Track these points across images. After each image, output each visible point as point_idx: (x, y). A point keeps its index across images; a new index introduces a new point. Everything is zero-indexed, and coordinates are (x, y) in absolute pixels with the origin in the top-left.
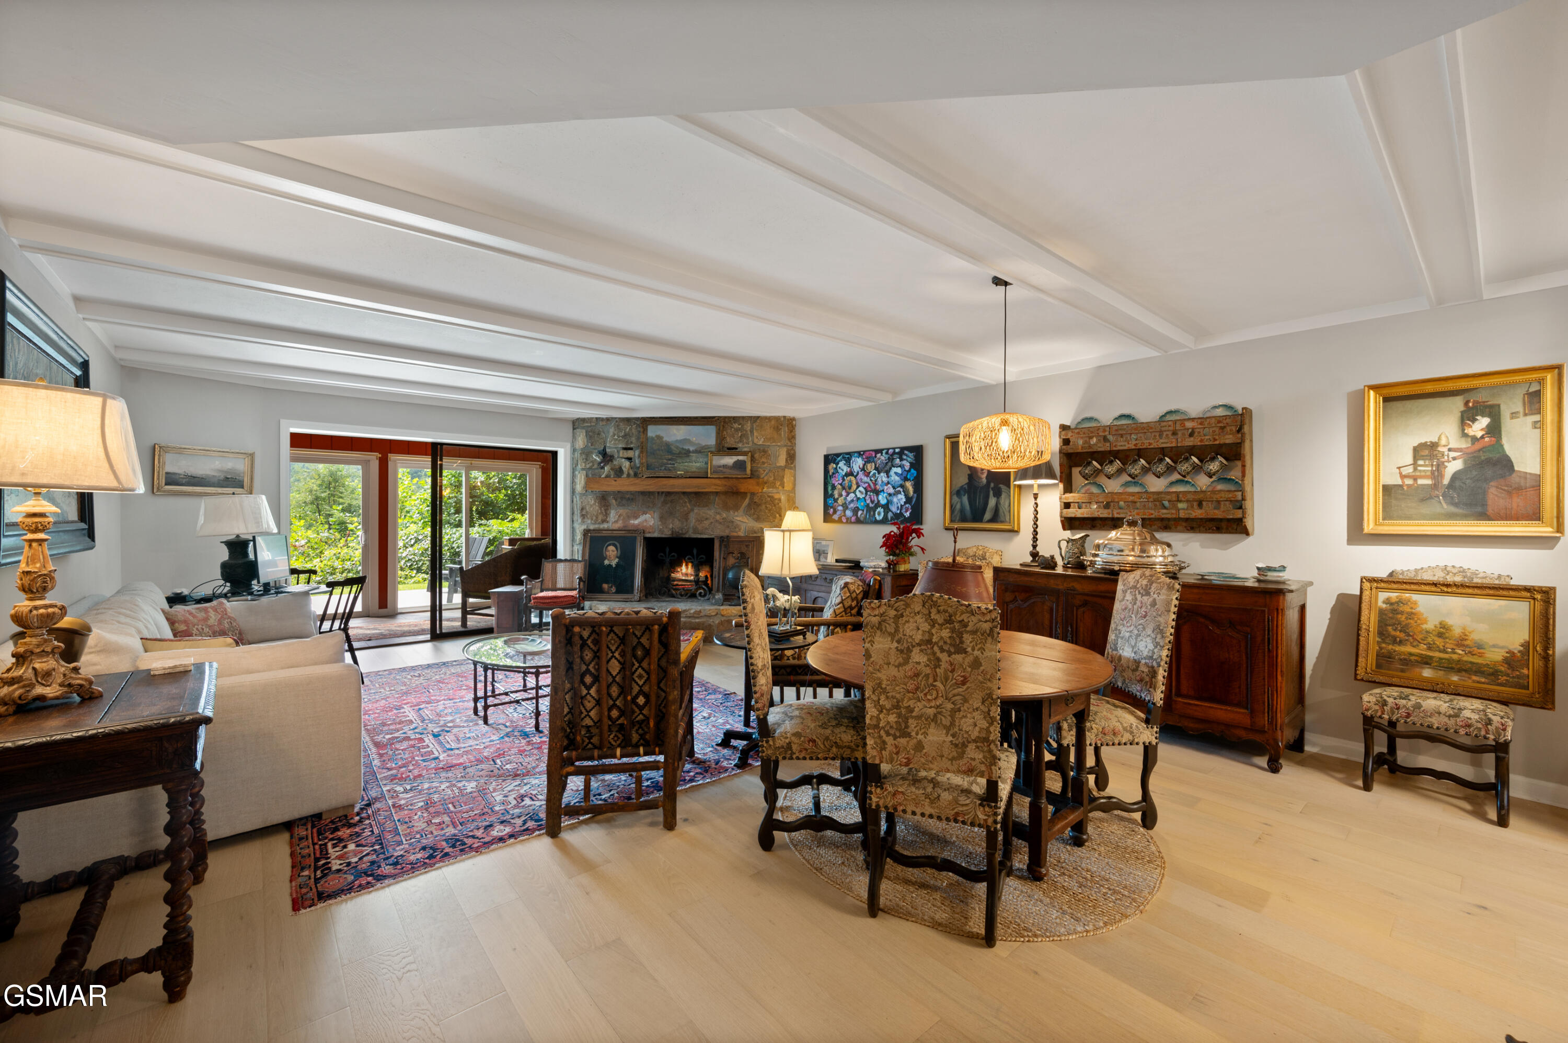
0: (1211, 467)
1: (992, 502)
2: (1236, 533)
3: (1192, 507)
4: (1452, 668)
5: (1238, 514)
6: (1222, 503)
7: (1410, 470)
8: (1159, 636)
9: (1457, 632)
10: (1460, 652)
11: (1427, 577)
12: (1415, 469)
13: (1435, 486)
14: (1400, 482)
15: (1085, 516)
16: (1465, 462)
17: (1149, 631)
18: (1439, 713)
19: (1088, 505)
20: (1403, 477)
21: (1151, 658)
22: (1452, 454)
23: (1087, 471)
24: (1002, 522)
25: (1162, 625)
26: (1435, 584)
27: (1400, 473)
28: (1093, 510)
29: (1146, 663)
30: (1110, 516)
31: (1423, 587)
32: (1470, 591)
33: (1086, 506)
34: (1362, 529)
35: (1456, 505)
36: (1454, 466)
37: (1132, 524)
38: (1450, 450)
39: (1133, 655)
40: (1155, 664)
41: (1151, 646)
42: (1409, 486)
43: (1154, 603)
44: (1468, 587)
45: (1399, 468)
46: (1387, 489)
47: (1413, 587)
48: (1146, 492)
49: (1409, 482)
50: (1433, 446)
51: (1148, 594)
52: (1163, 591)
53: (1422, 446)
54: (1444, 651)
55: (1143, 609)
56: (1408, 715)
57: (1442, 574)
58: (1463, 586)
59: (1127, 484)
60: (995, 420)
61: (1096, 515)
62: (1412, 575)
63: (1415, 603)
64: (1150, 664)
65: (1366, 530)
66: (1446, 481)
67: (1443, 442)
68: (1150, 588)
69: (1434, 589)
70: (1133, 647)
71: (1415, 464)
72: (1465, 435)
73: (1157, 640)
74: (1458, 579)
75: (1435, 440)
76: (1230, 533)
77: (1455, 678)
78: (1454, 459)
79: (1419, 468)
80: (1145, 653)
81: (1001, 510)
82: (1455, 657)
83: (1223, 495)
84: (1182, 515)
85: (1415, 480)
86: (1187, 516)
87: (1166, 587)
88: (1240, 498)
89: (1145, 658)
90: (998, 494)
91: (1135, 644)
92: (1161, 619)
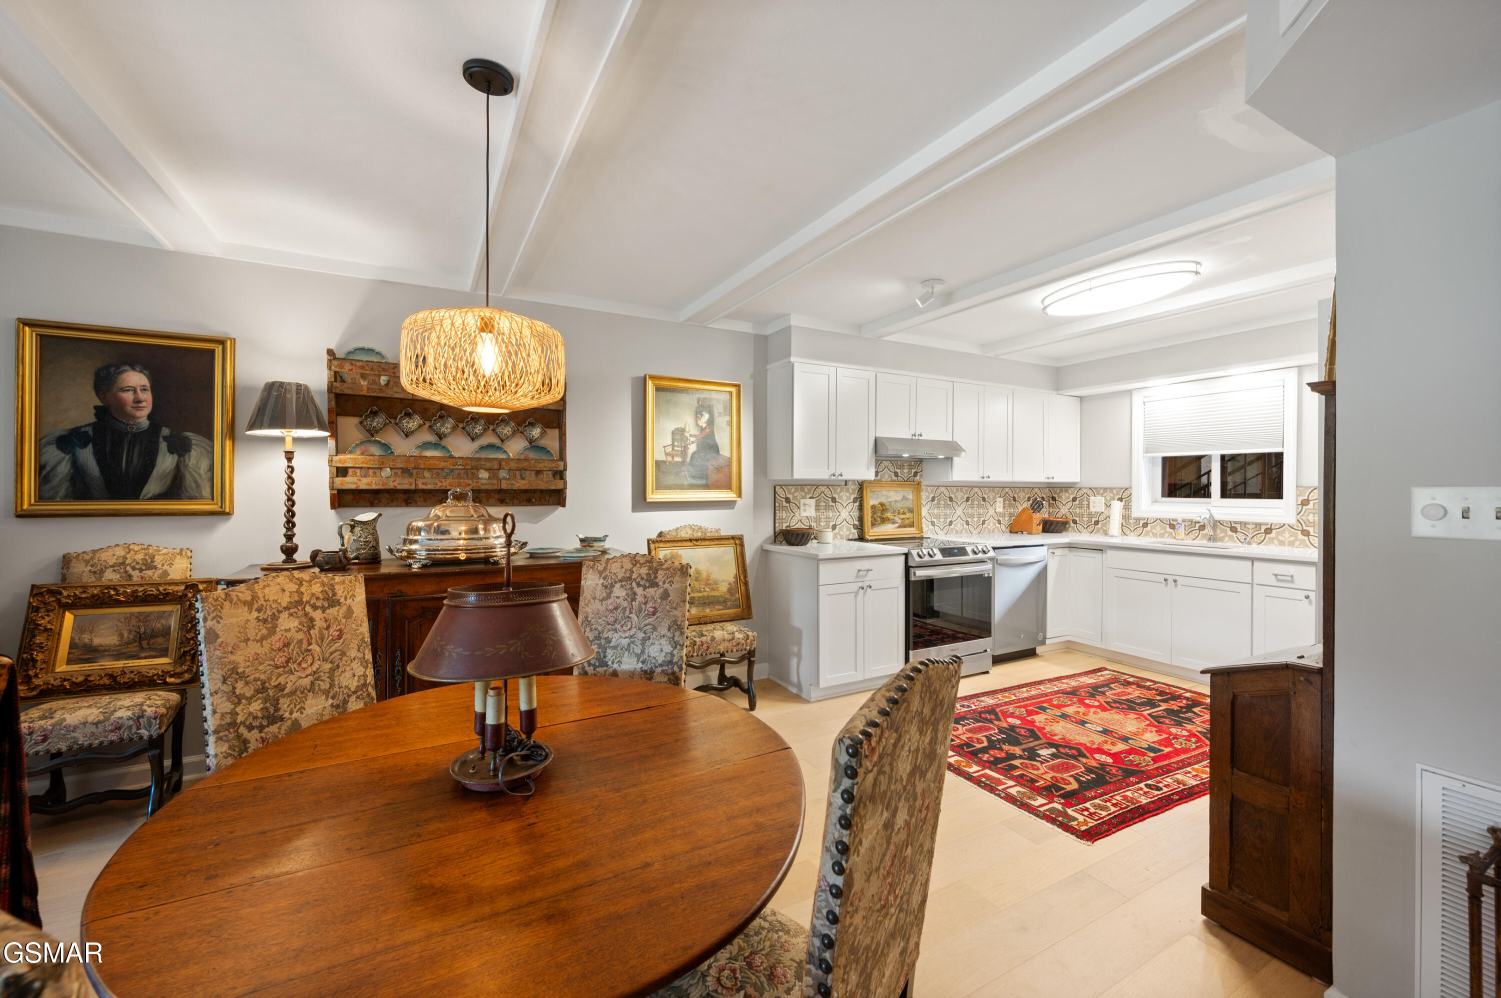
0: (534, 433)
1: (166, 462)
2: (548, 505)
3: (515, 476)
4: (705, 603)
5: (559, 485)
6: (545, 473)
7: (669, 449)
8: (677, 634)
9: (704, 574)
10: (708, 590)
11: (684, 534)
12: (673, 449)
13: (683, 462)
14: (664, 459)
15: (374, 487)
16: (698, 446)
17: (663, 630)
18: (724, 640)
19: (378, 472)
20: (667, 454)
21: (670, 662)
22: (692, 439)
23: (375, 424)
24: (191, 498)
25: (680, 619)
26: (690, 540)
27: (665, 451)
28: (385, 479)
29: (663, 671)
30: (413, 487)
31: (685, 544)
32: (707, 543)
33: (375, 473)
34: (645, 498)
35: (693, 477)
36: (692, 448)
37: (459, 497)
38: (691, 435)
39: (640, 665)
40: (676, 668)
41: (668, 648)
42: (670, 463)
43: (665, 595)
44: (707, 540)
45: (664, 447)
46: (658, 464)
47: (680, 544)
48: (451, 457)
49: (670, 459)
50: (683, 431)
51: (654, 584)
52: (677, 578)
53: (677, 429)
54: (700, 591)
55: (650, 604)
56: (708, 647)
57: (690, 532)
58: (704, 539)
59: (426, 445)
60: (471, 319)
61: (391, 485)
62: (674, 534)
63: (680, 556)
64: (670, 671)
65: (648, 500)
66: (688, 460)
67: (687, 429)
68: (656, 578)
69: (690, 544)
70: (638, 656)
71: (673, 445)
72: (697, 425)
73: (676, 639)
74: (699, 535)
75: (683, 427)
76: (543, 505)
77: (708, 610)
78: (693, 443)
79: (676, 448)
80: (661, 659)
81: (188, 476)
82: (705, 594)
83: (547, 465)
84: (504, 485)
85: (673, 457)
86: (509, 487)
87: (679, 573)
88: (562, 468)
89: (661, 665)
90: (180, 448)
91: (643, 652)
92: (677, 613)
